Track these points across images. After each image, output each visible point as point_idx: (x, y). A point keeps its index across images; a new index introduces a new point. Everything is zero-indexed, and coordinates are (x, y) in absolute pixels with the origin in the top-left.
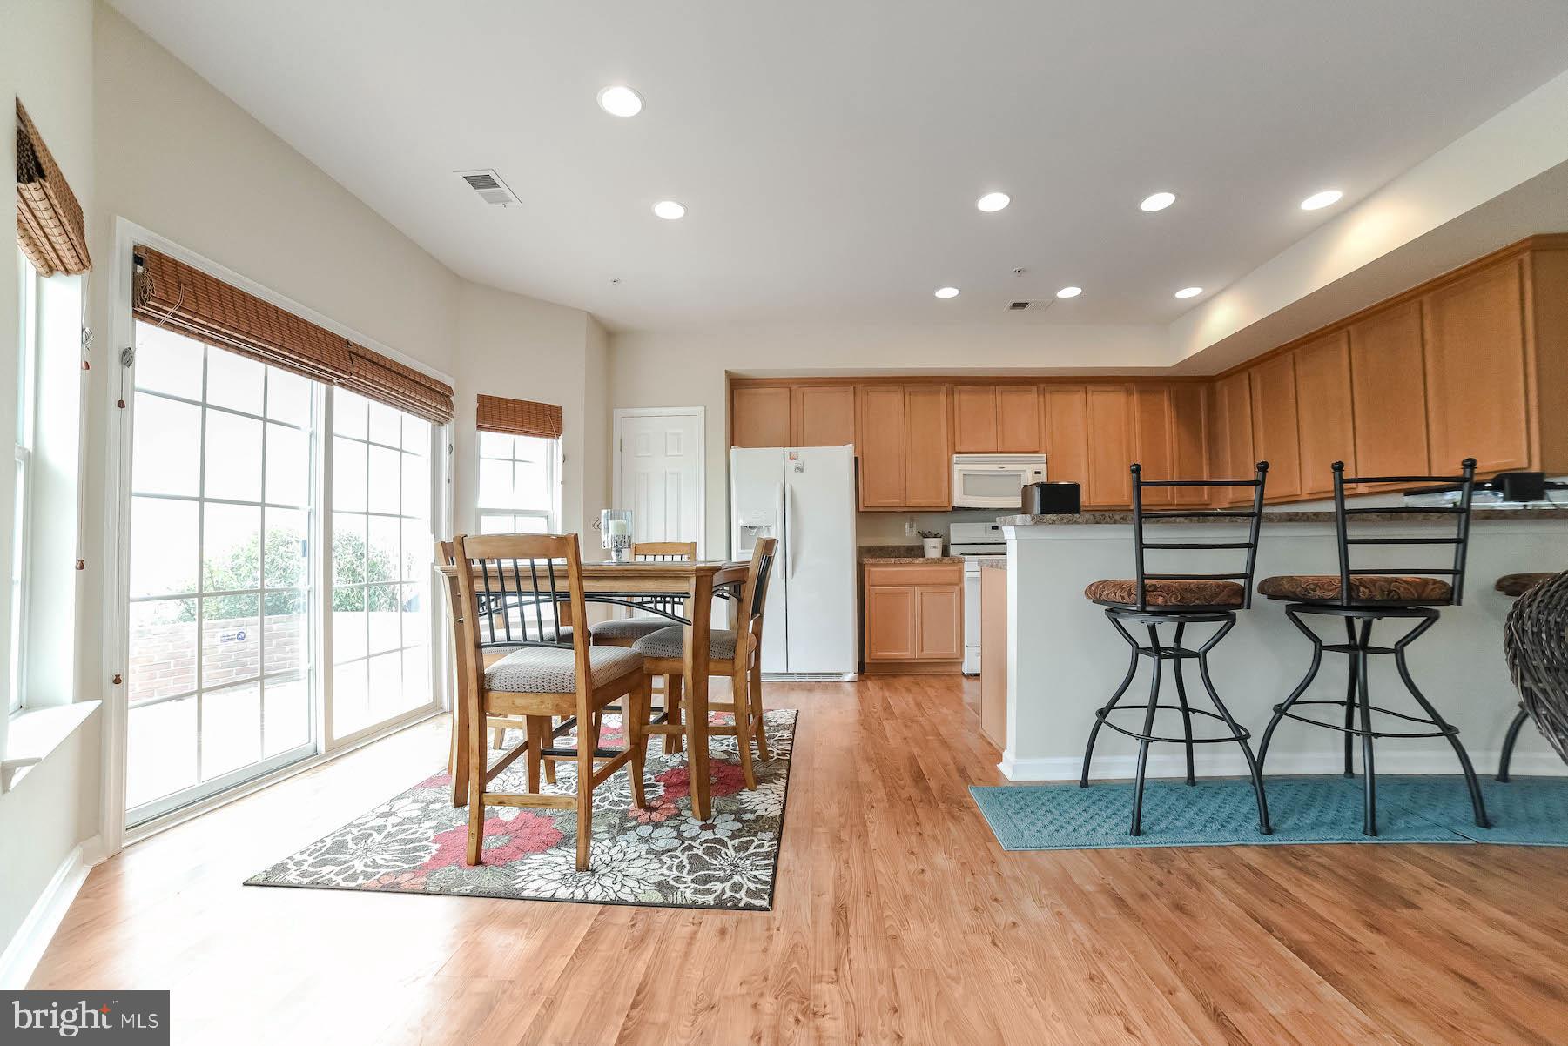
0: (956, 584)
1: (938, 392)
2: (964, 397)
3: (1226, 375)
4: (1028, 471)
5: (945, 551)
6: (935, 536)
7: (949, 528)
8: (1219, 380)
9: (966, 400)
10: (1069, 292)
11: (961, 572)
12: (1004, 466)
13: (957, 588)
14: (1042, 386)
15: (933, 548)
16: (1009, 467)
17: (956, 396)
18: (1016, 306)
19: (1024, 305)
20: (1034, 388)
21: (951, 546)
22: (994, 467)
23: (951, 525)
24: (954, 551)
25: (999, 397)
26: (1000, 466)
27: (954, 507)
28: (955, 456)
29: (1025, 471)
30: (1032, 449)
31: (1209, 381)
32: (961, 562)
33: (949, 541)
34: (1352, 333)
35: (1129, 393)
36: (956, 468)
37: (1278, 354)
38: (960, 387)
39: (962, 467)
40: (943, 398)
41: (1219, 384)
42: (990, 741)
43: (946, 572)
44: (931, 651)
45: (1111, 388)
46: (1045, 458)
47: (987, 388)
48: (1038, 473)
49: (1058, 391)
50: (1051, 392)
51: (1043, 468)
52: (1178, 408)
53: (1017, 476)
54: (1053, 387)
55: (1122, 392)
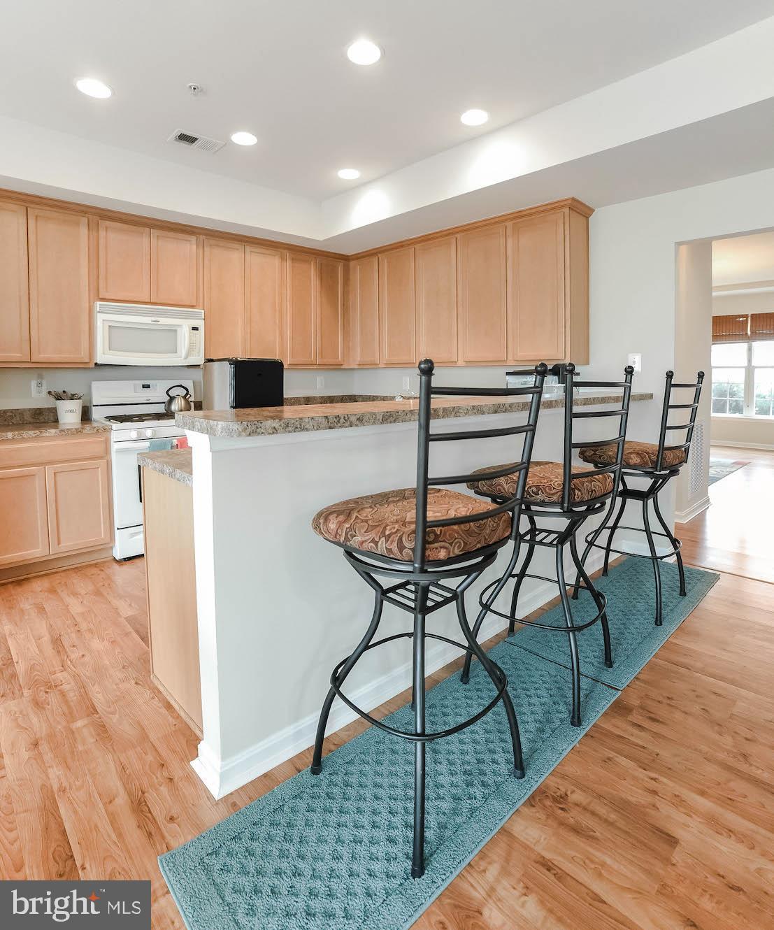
0: (101, 458)
1: (77, 224)
2: (112, 236)
3: (358, 257)
4: (184, 326)
5: (86, 416)
6: (73, 397)
7: (90, 387)
8: (353, 260)
9: (114, 239)
10: (244, 139)
11: (107, 443)
12: (159, 319)
13: (103, 463)
14: (202, 237)
15: (69, 413)
16: (163, 321)
17: (102, 233)
18: (184, 138)
19: (191, 140)
20: (193, 239)
21: (93, 408)
22: (147, 320)
23: (93, 383)
24: (97, 414)
25: (154, 240)
26: (154, 319)
27: (96, 364)
28: (99, 303)
29: (181, 325)
30: (188, 303)
31: (345, 259)
32: (107, 430)
33: (91, 402)
34: (458, 238)
35: (283, 259)
36: (100, 320)
37: (402, 246)
38: (108, 223)
39: (105, 319)
40: (84, 231)
41: (352, 264)
42: (169, 699)
43: (88, 444)
44: (69, 543)
45: (268, 252)
46: (203, 314)
47: (141, 229)
48: (195, 329)
49: (218, 246)
50: (211, 245)
51: (200, 324)
52: (321, 279)
53: (173, 331)
54: (212, 242)
55: (277, 257)
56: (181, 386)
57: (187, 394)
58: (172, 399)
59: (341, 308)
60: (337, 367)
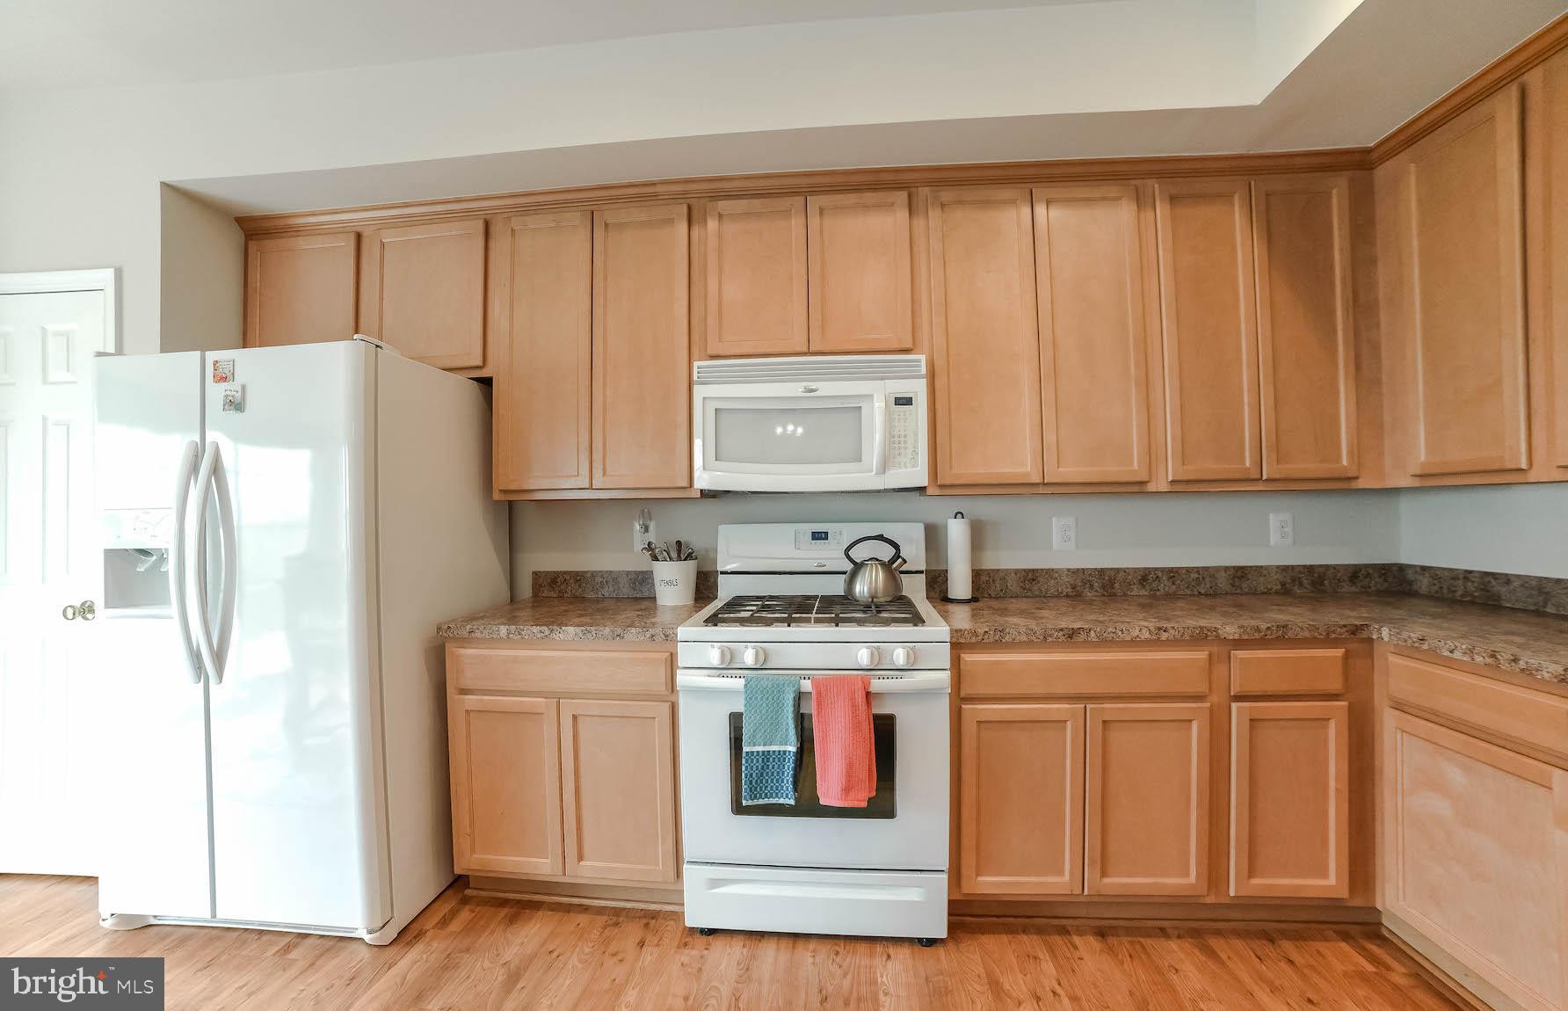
1: (666, 222)
2: (730, 229)
4: (877, 398)
9: (734, 234)
12: (813, 385)
14: (923, 190)
16: (826, 388)
17: (712, 226)
20: (903, 198)
22: (794, 389)
25: (813, 222)
26: (806, 386)
27: (702, 491)
29: (869, 396)
30: (893, 343)
33: (715, 564)
36: (698, 395)
38: (723, 205)
40: (681, 231)
41: (1381, 173)
44: (601, 861)
45: (1095, 192)
46: (923, 364)
47: (786, 202)
48: (907, 401)
49: (960, 202)
50: (943, 206)
51: (918, 389)
52: (1269, 241)
53: (853, 410)
54: (947, 195)
55: (1124, 201)
56: (880, 538)
57: (897, 556)
58: (858, 567)
59: (1346, 310)
60: (1339, 486)
